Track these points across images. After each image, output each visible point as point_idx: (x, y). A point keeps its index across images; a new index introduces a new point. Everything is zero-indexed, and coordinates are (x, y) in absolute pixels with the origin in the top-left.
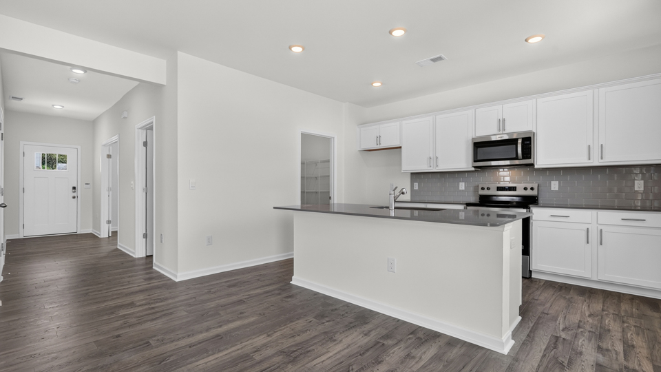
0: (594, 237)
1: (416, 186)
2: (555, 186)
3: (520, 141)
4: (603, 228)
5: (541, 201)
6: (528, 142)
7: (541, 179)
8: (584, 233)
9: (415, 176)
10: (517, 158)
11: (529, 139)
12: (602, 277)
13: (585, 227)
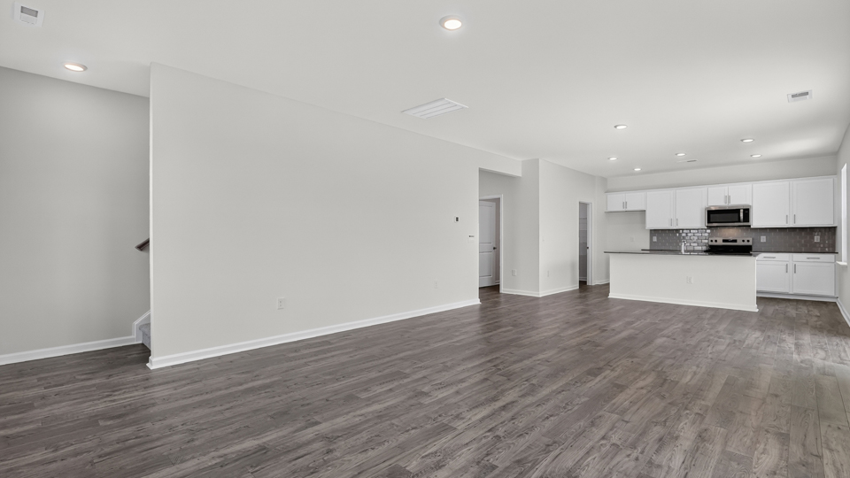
0: (791, 269)
1: (655, 239)
2: (763, 239)
3: (742, 211)
4: (797, 264)
5: (753, 249)
6: (747, 211)
7: (754, 234)
8: (785, 267)
9: (654, 232)
10: (739, 221)
11: (748, 210)
12: (796, 291)
13: (785, 263)
